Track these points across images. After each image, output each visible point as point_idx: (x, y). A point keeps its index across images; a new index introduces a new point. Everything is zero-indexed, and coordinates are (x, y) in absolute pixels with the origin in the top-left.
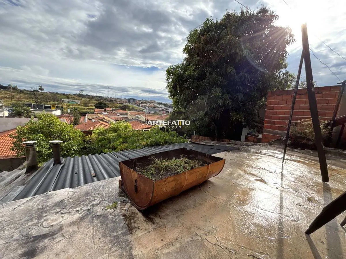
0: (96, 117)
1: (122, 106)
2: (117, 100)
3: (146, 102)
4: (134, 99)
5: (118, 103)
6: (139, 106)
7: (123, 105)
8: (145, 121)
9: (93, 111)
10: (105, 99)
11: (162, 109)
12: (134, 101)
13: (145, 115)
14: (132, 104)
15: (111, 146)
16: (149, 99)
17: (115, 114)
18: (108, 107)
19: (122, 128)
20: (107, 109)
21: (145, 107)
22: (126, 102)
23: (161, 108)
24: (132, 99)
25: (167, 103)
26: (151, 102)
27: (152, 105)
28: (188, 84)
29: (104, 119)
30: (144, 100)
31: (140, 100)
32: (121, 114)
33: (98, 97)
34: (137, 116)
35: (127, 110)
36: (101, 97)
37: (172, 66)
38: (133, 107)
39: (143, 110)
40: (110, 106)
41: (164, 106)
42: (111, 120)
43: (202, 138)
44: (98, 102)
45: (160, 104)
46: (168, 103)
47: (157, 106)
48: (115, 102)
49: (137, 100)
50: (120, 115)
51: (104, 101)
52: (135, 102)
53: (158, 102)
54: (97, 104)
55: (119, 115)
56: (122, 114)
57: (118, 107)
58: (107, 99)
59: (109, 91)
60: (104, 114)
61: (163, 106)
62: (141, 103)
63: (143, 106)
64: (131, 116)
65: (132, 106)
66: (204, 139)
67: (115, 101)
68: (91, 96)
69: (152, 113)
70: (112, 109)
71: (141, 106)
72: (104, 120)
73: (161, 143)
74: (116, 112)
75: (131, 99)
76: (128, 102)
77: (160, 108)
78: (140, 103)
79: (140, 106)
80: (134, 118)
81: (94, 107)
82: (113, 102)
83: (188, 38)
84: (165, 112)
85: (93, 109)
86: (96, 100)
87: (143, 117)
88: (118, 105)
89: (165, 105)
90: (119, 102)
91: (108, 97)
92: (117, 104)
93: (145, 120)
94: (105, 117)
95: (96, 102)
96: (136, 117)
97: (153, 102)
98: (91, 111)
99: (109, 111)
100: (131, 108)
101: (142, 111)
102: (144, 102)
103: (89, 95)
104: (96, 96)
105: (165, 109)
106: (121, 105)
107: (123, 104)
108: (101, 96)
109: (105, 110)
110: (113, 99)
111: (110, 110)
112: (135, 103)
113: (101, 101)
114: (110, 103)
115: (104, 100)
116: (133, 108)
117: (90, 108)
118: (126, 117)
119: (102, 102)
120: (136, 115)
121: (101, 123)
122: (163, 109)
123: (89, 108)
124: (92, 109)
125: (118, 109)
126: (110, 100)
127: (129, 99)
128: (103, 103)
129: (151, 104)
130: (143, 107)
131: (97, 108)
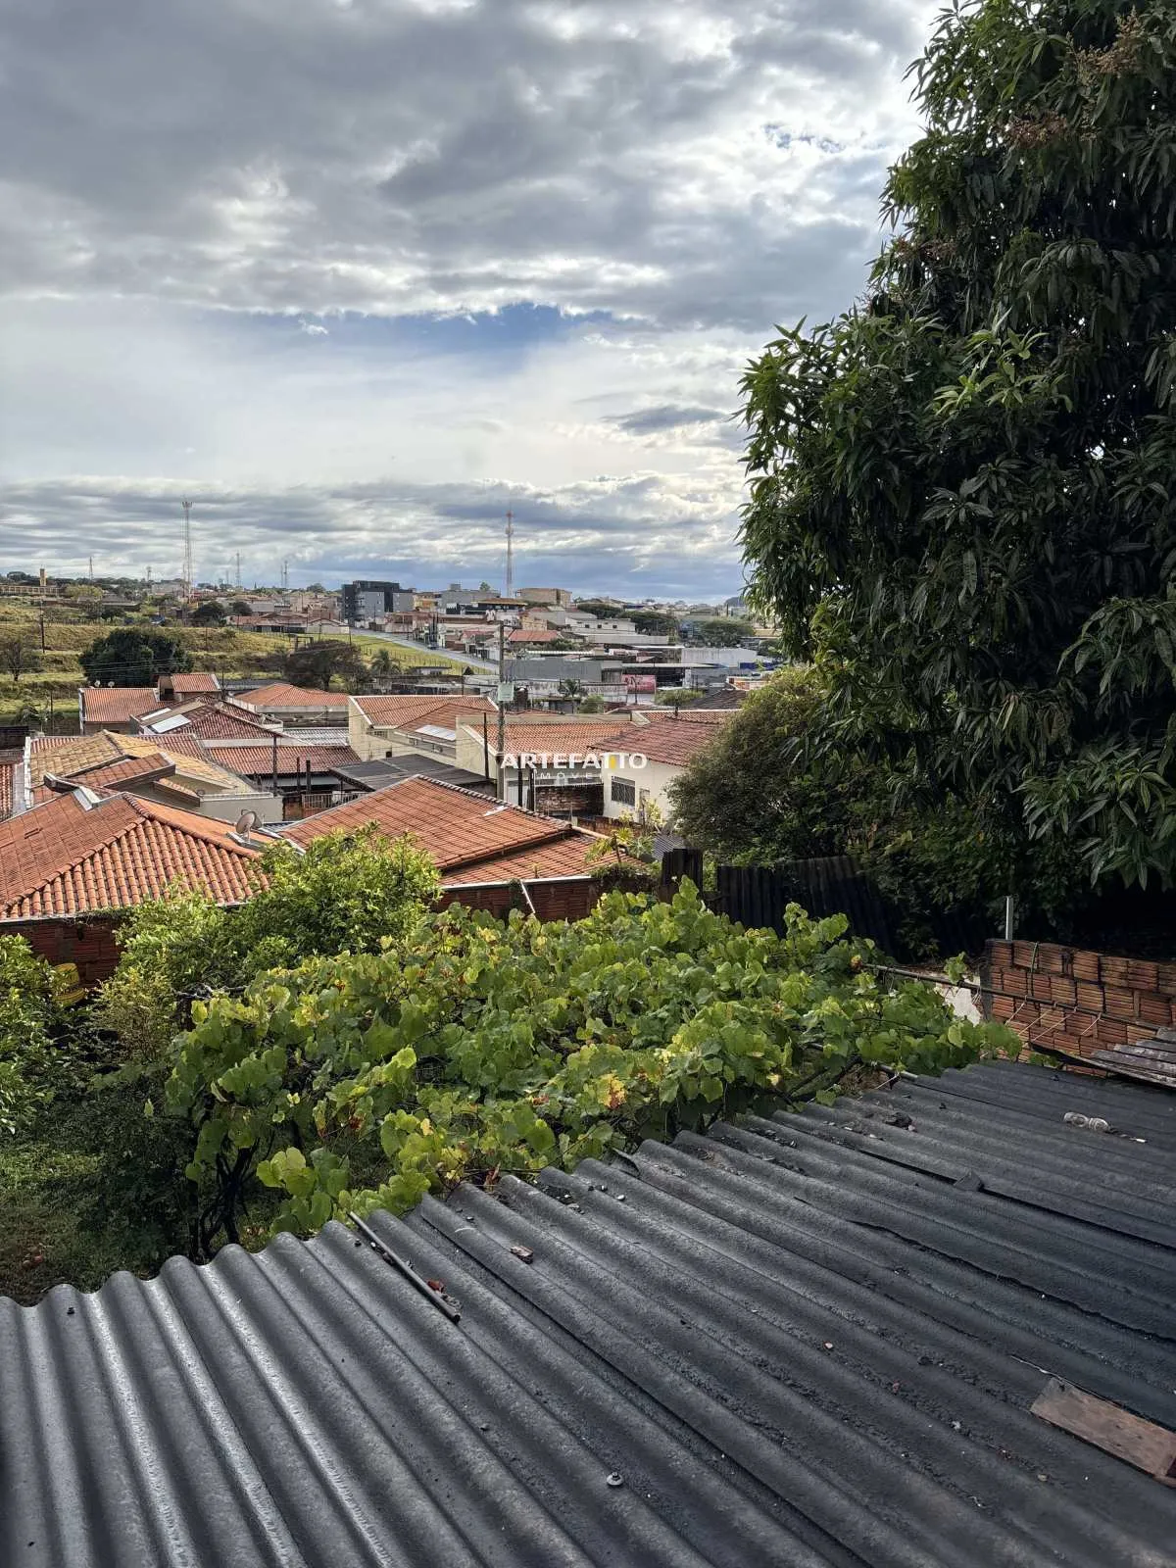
0: (102, 759)
1: (301, 653)
2: (254, 607)
3: (483, 607)
4: (389, 590)
5: (259, 629)
6: (431, 640)
7: (304, 641)
8: (493, 775)
9: (77, 705)
10: (158, 602)
11: (624, 659)
12: (389, 606)
13: (493, 719)
14: (374, 627)
15: (318, 1113)
16: (509, 580)
17: (248, 724)
18: (188, 668)
19: (364, 897)
20: (180, 682)
21: (478, 649)
22: (325, 616)
23: (612, 652)
24: (376, 587)
25: (658, 600)
26: (531, 605)
27: (535, 626)
28: (974, 498)
29: (170, 772)
30: (474, 592)
31: (436, 590)
32: (294, 722)
33: (102, 583)
34: (426, 730)
35: (337, 680)
36: (124, 586)
37: (794, 335)
38: (384, 655)
39: (469, 672)
40: (202, 653)
41: (639, 629)
42: (217, 776)
43: (1100, 968)
44: (106, 629)
45: (602, 612)
46: (672, 601)
47: (579, 629)
48: (243, 620)
49: (410, 591)
50: (288, 725)
51: (152, 616)
52: (398, 612)
53: (589, 595)
54: (100, 644)
55: (277, 728)
56: (299, 716)
57: (261, 664)
58: (173, 598)
59: (188, 540)
60: (160, 727)
61: (626, 632)
62: (444, 620)
63: (464, 641)
64: (379, 733)
65: (376, 649)
66: (1123, 976)
67: (242, 609)
68: (50, 581)
69: (543, 693)
70: (222, 682)
71: (449, 645)
72: (164, 782)
73: (775, 1079)
74: (251, 708)
75: (364, 586)
76: (338, 611)
77: (608, 647)
78: (438, 620)
79: (441, 642)
80: (399, 751)
81: (78, 676)
82: (223, 624)
83: (928, 67)
84: (650, 680)
85: (68, 690)
86: (92, 617)
87: (473, 742)
88: (267, 644)
89: (646, 622)
90: (272, 616)
91: (178, 581)
92: (256, 638)
93: (492, 762)
94: (171, 758)
95: (89, 627)
96: (414, 743)
97: (544, 605)
98: (60, 705)
99: (197, 704)
100: (367, 661)
101: (460, 679)
102: (470, 610)
103: (38, 575)
104: (84, 581)
105: (643, 652)
106: (288, 644)
107: (302, 631)
108: (122, 582)
109: (168, 696)
110: (219, 600)
111: (208, 694)
112: (399, 622)
113: (129, 621)
114: (200, 630)
115: (156, 610)
116: (384, 661)
117: (47, 685)
118: (336, 749)
119: (143, 629)
120: (421, 721)
121: (152, 819)
122: (633, 659)
123: (42, 678)
124: (63, 687)
125: (263, 675)
126: (196, 606)
127: (351, 593)
128: (146, 641)
129: (526, 623)
130: (460, 648)
131: (104, 685)
